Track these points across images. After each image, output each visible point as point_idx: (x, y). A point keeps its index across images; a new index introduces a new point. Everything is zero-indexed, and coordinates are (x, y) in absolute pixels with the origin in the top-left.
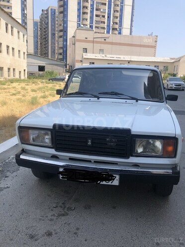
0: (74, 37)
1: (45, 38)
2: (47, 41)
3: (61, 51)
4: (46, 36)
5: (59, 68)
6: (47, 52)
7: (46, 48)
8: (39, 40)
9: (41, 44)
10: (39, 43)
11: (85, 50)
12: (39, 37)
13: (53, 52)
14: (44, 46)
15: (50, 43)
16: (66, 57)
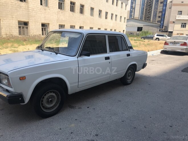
0: (171, 2)
1: (150, 5)
2: (151, 7)
3: (160, 14)
4: (151, 3)
5: (154, 28)
6: (150, 16)
7: (150, 12)
8: (145, 7)
9: (146, 10)
10: (145, 9)
11: (180, 13)
12: (145, 5)
13: (155, 15)
14: (148, 11)
15: (153, 9)
16: (164, 19)
